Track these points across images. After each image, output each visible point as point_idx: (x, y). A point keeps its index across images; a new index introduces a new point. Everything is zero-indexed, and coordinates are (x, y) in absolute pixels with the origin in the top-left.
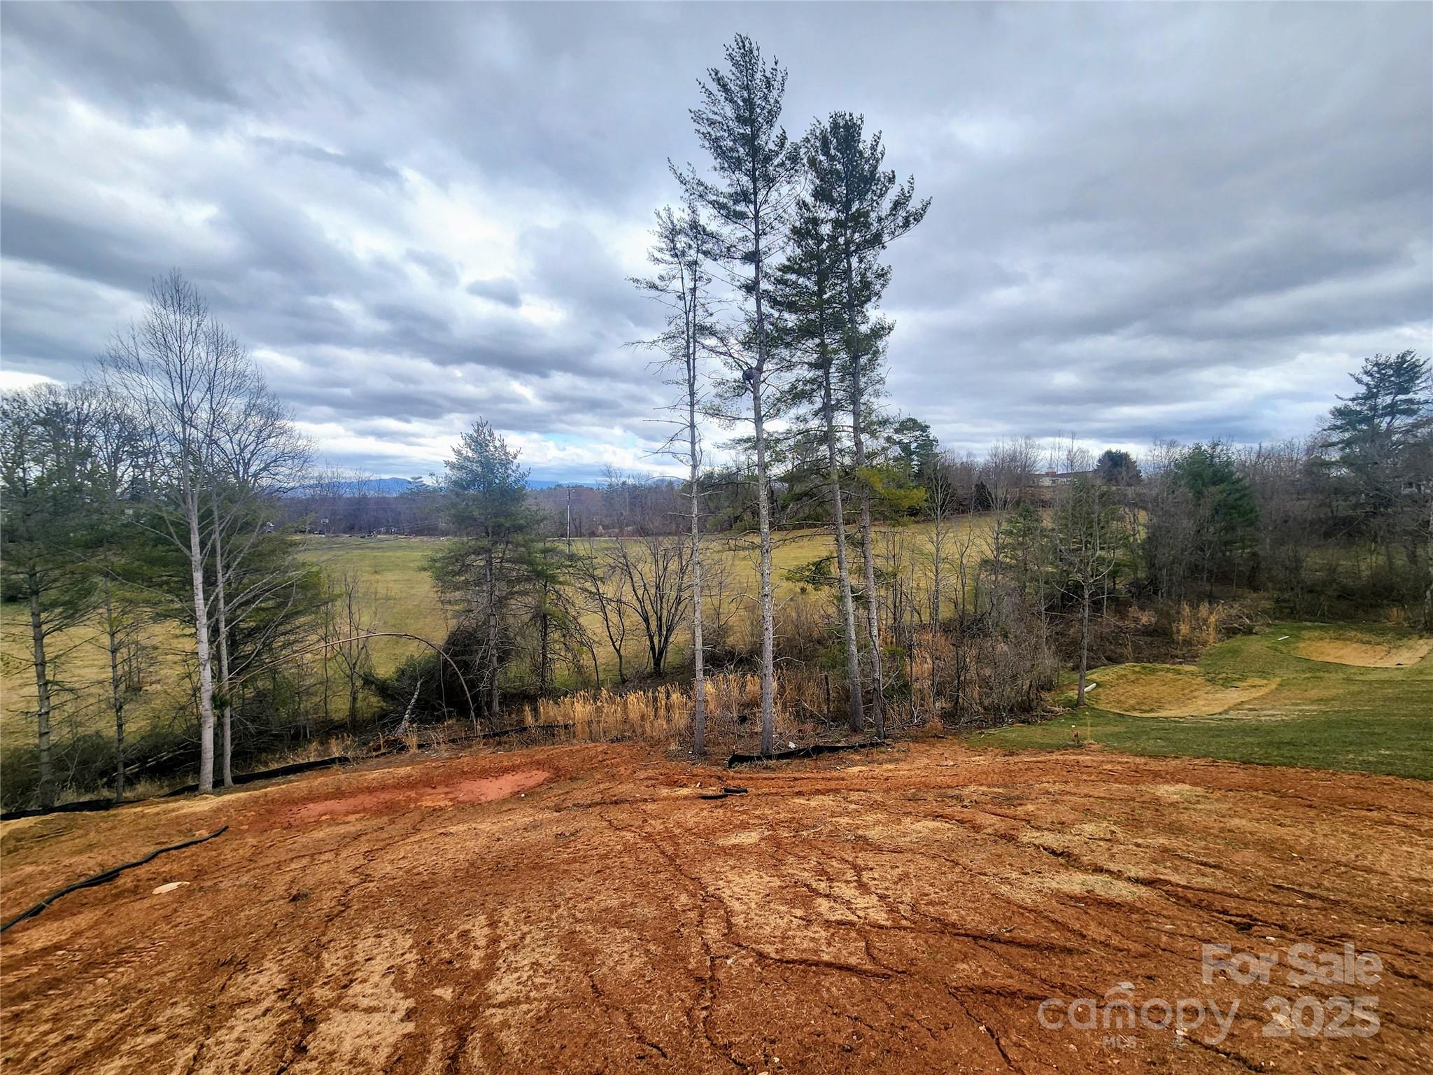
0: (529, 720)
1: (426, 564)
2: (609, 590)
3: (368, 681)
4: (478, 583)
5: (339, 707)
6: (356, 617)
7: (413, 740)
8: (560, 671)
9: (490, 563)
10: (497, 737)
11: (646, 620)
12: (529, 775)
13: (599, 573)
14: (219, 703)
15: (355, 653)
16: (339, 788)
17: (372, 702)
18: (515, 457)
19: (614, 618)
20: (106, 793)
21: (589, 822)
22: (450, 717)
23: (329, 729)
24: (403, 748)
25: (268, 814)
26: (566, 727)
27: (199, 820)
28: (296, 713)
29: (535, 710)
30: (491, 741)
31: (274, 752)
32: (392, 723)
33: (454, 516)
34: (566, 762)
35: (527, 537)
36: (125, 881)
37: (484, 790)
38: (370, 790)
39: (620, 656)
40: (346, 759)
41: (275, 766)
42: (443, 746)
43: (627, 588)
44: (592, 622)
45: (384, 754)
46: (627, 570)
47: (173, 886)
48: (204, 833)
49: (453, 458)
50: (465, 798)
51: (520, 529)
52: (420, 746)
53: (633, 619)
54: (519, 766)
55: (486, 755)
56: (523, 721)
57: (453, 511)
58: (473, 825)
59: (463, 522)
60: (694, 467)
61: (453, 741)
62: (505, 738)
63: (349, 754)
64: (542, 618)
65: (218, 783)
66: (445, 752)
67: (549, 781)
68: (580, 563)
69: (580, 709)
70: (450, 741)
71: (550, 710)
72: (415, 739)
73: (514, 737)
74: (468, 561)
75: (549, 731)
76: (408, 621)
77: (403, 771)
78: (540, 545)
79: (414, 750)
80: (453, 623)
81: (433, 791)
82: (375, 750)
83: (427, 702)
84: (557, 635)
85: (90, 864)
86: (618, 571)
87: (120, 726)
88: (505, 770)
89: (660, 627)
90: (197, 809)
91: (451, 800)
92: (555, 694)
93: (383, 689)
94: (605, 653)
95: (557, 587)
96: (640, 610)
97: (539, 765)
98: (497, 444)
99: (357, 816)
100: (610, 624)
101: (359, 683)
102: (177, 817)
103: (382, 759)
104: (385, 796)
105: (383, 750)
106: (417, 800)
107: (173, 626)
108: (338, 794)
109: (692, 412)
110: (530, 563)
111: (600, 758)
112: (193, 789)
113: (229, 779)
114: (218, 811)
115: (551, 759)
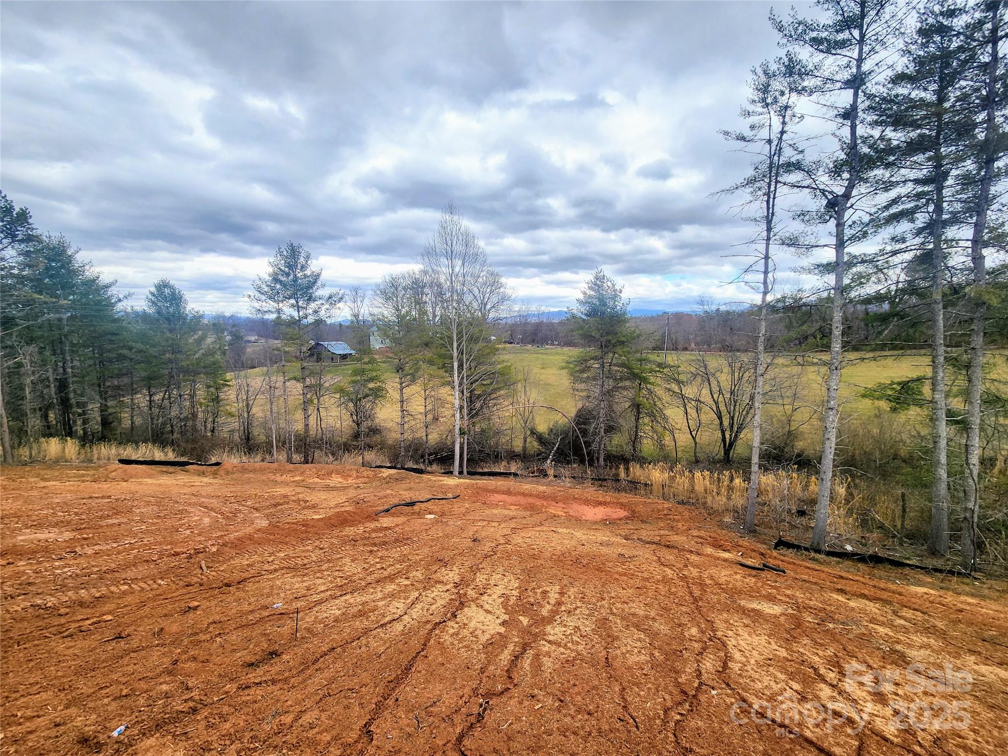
0: (622, 475)
1: (564, 364)
2: (689, 391)
3: (533, 432)
4: (595, 379)
5: (518, 445)
6: (528, 393)
7: (551, 472)
8: (647, 446)
9: (603, 366)
10: (600, 481)
11: (720, 418)
12: (614, 511)
13: (682, 377)
14: (462, 433)
15: (527, 413)
16: (509, 489)
17: (534, 445)
18: (620, 293)
19: (692, 412)
20: (422, 466)
21: (644, 553)
22: (574, 462)
23: (513, 456)
24: (546, 475)
25: (478, 494)
26: (646, 485)
27: (450, 488)
28: (497, 444)
29: (627, 469)
30: (596, 483)
31: (486, 463)
32: (543, 459)
33: (582, 334)
34: (640, 508)
35: (626, 349)
36: (416, 508)
37: (585, 512)
38: (524, 495)
39: (696, 443)
40: (517, 475)
41: (486, 470)
42: (568, 479)
43: (705, 392)
44: (674, 414)
45: (536, 476)
46: (707, 377)
47: (432, 516)
48: (450, 495)
49: (581, 297)
50: (573, 514)
52: (555, 476)
53: (708, 416)
54: (609, 503)
55: (590, 491)
56: (618, 475)
57: (581, 332)
58: (572, 532)
59: (588, 339)
60: (765, 293)
61: (574, 478)
62: (605, 483)
63: (519, 472)
64: (637, 407)
65: (461, 473)
66: (568, 482)
67: (627, 518)
68: (665, 370)
69: (657, 475)
70: (572, 477)
71: (636, 471)
72: (552, 471)
73: (609, 483)
74: (589, 364)
75: (634, 485)
76: (558, 400)
77: (542, 488)
78: (638, 355)
79: (551, 478)
80: (580, 405)
81: (556, 504)
82: (532, 473)
83: (562, 451)
84: (647, 420)
85: (408, 496)
86: (699, 379)
87: (427, 435)
88: (600, 504)
89: (731, 426)
90: (450, 483)
91: (565, 513)
92: (643, 461)
93: (540, 439)
94: (684, 439)
95: (649, 386)
96: (715, 409)
97: (622, 506)
98: (609, 284)
99: (516, 507)
100: (689, 417)
101: (529, 433)
102: (443, 484)
103: (535, 479)
104: (531, 500)
105: (536, 474)
106: (546, 507)
107: (448, 388)
108: (508, 492)
109: (768, 245)
110: (629, 368)
111: (665, 512)
112: (451, 473)
113: (465, 472)
114: (457, 486)
115: (631, 504)
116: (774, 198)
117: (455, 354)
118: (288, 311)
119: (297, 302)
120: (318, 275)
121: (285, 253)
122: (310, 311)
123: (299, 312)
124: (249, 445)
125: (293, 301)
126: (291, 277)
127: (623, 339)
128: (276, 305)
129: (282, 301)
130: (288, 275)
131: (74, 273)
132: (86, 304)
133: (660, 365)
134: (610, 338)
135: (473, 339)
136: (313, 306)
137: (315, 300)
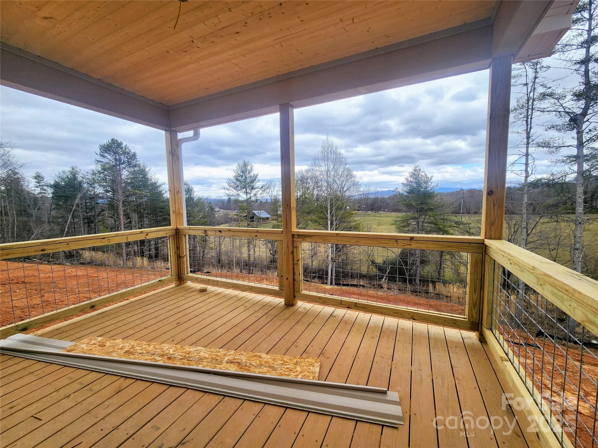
0: (431, 290)
1: (393, 222)
3: (373, 262)
4: (413, 231)
5: (364, 270)
7: (385, 286)
8: (448, 273)
9: (418, 223)
10: (416, 293)
14: (332, 260)
15: (369, 252)
16: (361, 293)
17: (374, 271)
18: (431, 179)
20: (309, 279)
22: (400, 282)
23: (361, 276)
24: (382, 287)
26: (447, 297)
27: (327, 290)
28: (351, 269)
29: (434, 287)
30: (414, 293)
31: (345, 279)
32: (379, 278)
33: (405, 204)
35: (434, 213)
40: (365, 286)
41: (345, 283)
42: (395, 290)
49: (405, 182)
51: (431, 210)
52: (388, 289)
54: (422, 304)
55: (410, 297)
56: (428, 290)
57: (405, 202)
59: (409, 207)
60: (527, 177)
61: (400, 290)
62: (419, 294)
65: (331, 284)
66: (396, 292)
68: (461, 226)
70: (398, 289)
71: (440, 287)
73: (423, 294)
74: (409, 222)
75: (438, 296)
77: (380, 294)
78: (442, 217)
79: (385, 289)
82: (373, 286)
84: (448, 257)
87: (312, 263)
88: (416, 304)
90: (327, 288)
92: (445, 283)
93: (378, 267)
98: (423, 174)
101: (371, 263)
103: (375, 289)
105: (375, 287)
109: (527, 148)
110: (436, 224)
112: (326, 283)
113: (334, 283)
114: (331, 289)
115: (437, 306)
116: (531, 118)
117: (329, 217)
118: (243, 197)
119: (246, 190)
120: (257, 175)
121: (241, 165)
122: (252, 195)
123: (247, 195)
124: (220, 263)
125: (244, 190)
126: (244, 177)
127: (432, 207)
128: (237, 192)
129: (240, 190)
130: (242, 176)
131: (147, 179)
132: (153, 194)
133: (457, 223)
134: (423, 206)
135: (339, 208)
136: (254, 192)
137: (254, 189)
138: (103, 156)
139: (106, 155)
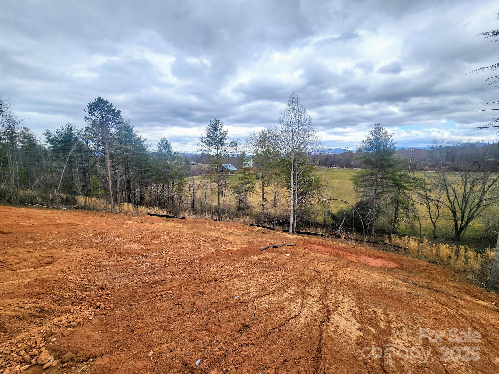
0: (387, 241)
1: (352, 178)
2: (433, 195)
3: (329, 213)
4: (371, 186)
5: (321, 219)
6: (327, 193)
8: (402, 225)
9: (376, 179)
10: (373, 243)
11: (454, 212)
12: (388, 262)
13: (428, 187)
14: (294, 211)
15: (326, 204)
16: (322, 243)
17: (330, 220)
18: (391, 136)
19: (433, 208)
20: (271, 226)
21: (423, 294)
22: (355, 231)
23: (318, 225)
25: (306, 244)
26: (405, 249)
27: (290, 240)
28: (309, 218)
29: (390, 238)
30: (371, 244)
31: (304, 227)
32: (336, 228)
33: (365, 161)
34: (406, 263)
35: (393, 170)
36: (279, 249)
37: (370, 261)
38: (331, 247)
39: (435, 226)
40: (323, 235)
41: (304, 231)
42: (353, 240)
43: (444, 196)
44: (421, 208)
45: (334, 237)
46: (445, 187)
47: (288, 255)
48: (291, 244)
49: (365, 139)
50: (363, 261)
52: (345, 238)
53: (445, 210)
54: (384, 258)
55: (369, 249)
56: (384, 241)
57: (364, 159)
58: (368, 273)
59: (367, 163)
61: (356, 240)
62: (376, 245)
63: (324, 234)
64: (397, 203)
65: (293, 231)
66: (353, 243)
67: (398, 268)
69: (413, 244)
71: (396, 240)
72: (344, 236)
73: (381, 246)
74: (367, 178)
75: (396, 248)
76: (341, 196)
77: (342, 245)
78: (399, 173)
79: (343, 239)
80: (359, 200)
81: (351, 255)
82: (331, 235)
83: (347, 224)
84: (403, 211)
85: (273, 242)
86: (439, 187)
87: (275, 211)
88: (378, 257)
89: (463, 216)
90: (290, 237)
91: (357, 260)
92: (401, 235)
93: (333, 217)
94: (426, 223)
95: (405, 191)
96: (450, 207)
97: (393, 260)
98: (384, 132)
99: (328, 254)
100: (431, 210)
101: (327, 213)
102: (286, 237)
103: (333, 238)
104: (336, 251)
105: (333, 236)
106: (346, 256)
107: (284, 189)
108: (322, 245)
110: (393, 180)
111: (424, 267)
112: (288, 231)
113: (295, 231)
114: (294, 239)
115: (399, 260)
117: (293, 171)
118: (214, 152)
119: (217, 146)
120: (226, 133)
121: (213, 123)
122: (222, 150)
123: (217, 150)
124: (194, 210)
125: (215, 146)
126: (215, 134)
127: (392, 163)
128: (209, 148)
129: (211, 146)
130: (213, 133)
131: (132, 136)
132: (137, 149)
133: (413, 179)
134: (383, 162)
135: (302, 164)
136: (224, 147)
137: (224, 145)
138: (91, 113)
139: (94, 112)
